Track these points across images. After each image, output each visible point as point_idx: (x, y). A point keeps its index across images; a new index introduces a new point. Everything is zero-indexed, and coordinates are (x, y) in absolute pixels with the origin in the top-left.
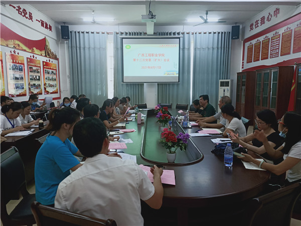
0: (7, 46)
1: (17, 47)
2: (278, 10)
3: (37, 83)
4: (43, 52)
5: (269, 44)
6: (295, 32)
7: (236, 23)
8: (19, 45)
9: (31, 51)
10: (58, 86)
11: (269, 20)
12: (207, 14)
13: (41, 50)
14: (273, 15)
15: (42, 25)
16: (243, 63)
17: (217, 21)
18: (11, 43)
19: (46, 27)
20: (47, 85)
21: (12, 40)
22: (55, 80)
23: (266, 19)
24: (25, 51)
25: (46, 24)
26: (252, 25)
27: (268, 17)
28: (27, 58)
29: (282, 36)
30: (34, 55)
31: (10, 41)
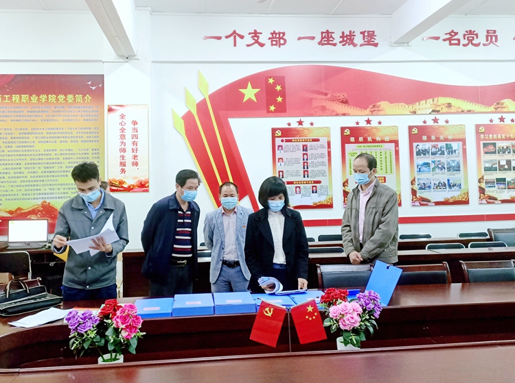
0: (414, 113)
1: (445, 110)
3: (510, 176)
8: (449, 105)
9: (492, 109)
18: (425, 106)
21: (431, 100)
24: (469, 111)
28: (479, 126)
30: (504, 116)
31: (423, 102)
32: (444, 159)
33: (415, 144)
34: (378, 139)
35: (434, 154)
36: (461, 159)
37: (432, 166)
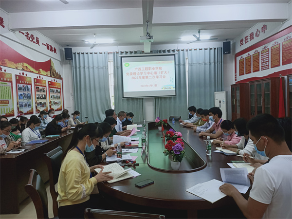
0: (17, 68)
1: (26, 69)
2: (265, 26)
3: (43, 101)
4: (49, 73)
5: (259, 58)
6: (283, 46)
7: (227, 39)
8: (27, 67)
9: (37, 72)
10: (62, 104)
11: (257, 35)
12: (199, 32)
13: (46, 71)
14: (261, 31)
15: (48, 48)
16: (236, 75)
17: (209, 38)
18: (20, 65)
19: (51, 50)
20: (52, 103)
21: (21, 63)
22: (59, 98)
23: (254, 35)
24: (32, 72)
25: (51, 47)
26: (242, 41)
27: (256, 33)
28: (35, 79)
29: (271, 50)
30: (41, 76)
31: (19, 63)
32: (26, 93)
33: (18, 84)
34: (5, 79)
35: (23, 90)
36: (31, 93)
37: (23, 96)
